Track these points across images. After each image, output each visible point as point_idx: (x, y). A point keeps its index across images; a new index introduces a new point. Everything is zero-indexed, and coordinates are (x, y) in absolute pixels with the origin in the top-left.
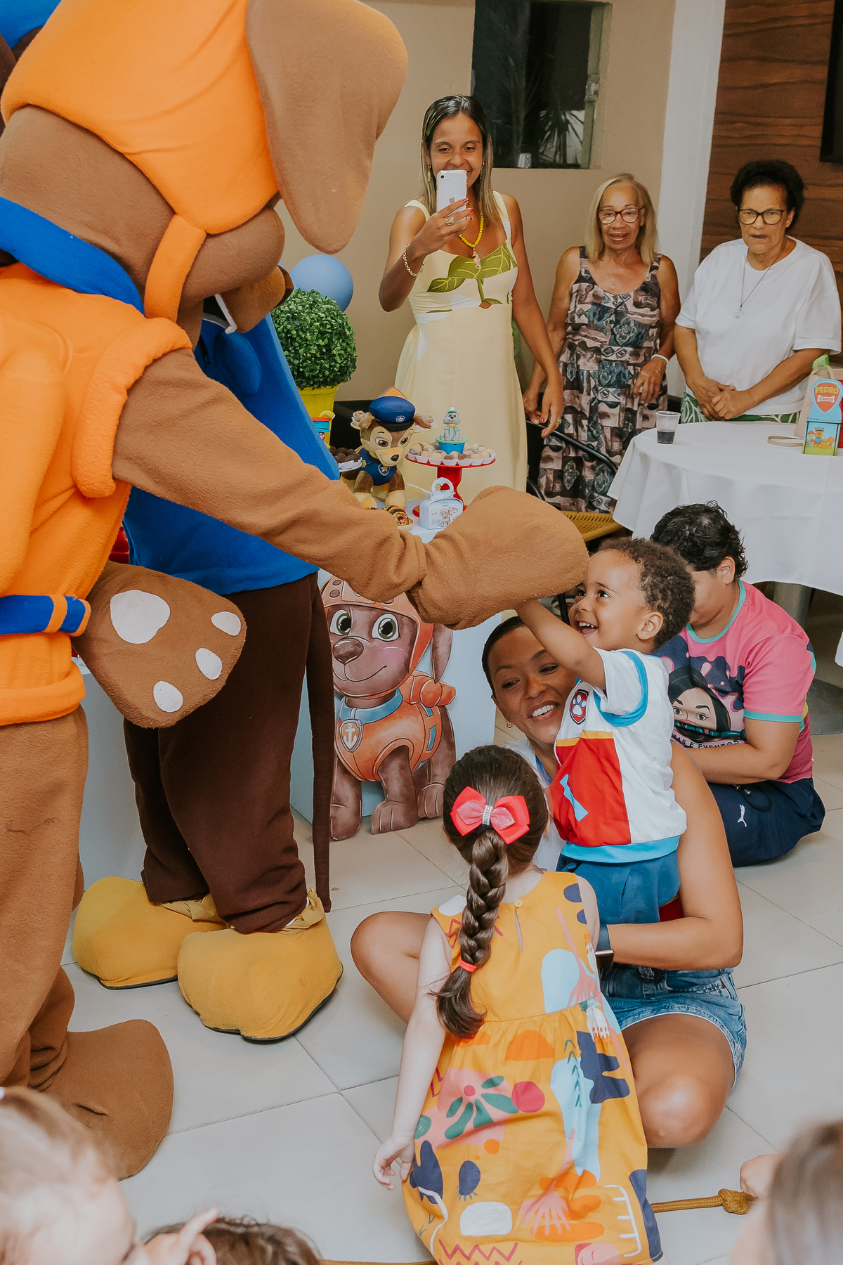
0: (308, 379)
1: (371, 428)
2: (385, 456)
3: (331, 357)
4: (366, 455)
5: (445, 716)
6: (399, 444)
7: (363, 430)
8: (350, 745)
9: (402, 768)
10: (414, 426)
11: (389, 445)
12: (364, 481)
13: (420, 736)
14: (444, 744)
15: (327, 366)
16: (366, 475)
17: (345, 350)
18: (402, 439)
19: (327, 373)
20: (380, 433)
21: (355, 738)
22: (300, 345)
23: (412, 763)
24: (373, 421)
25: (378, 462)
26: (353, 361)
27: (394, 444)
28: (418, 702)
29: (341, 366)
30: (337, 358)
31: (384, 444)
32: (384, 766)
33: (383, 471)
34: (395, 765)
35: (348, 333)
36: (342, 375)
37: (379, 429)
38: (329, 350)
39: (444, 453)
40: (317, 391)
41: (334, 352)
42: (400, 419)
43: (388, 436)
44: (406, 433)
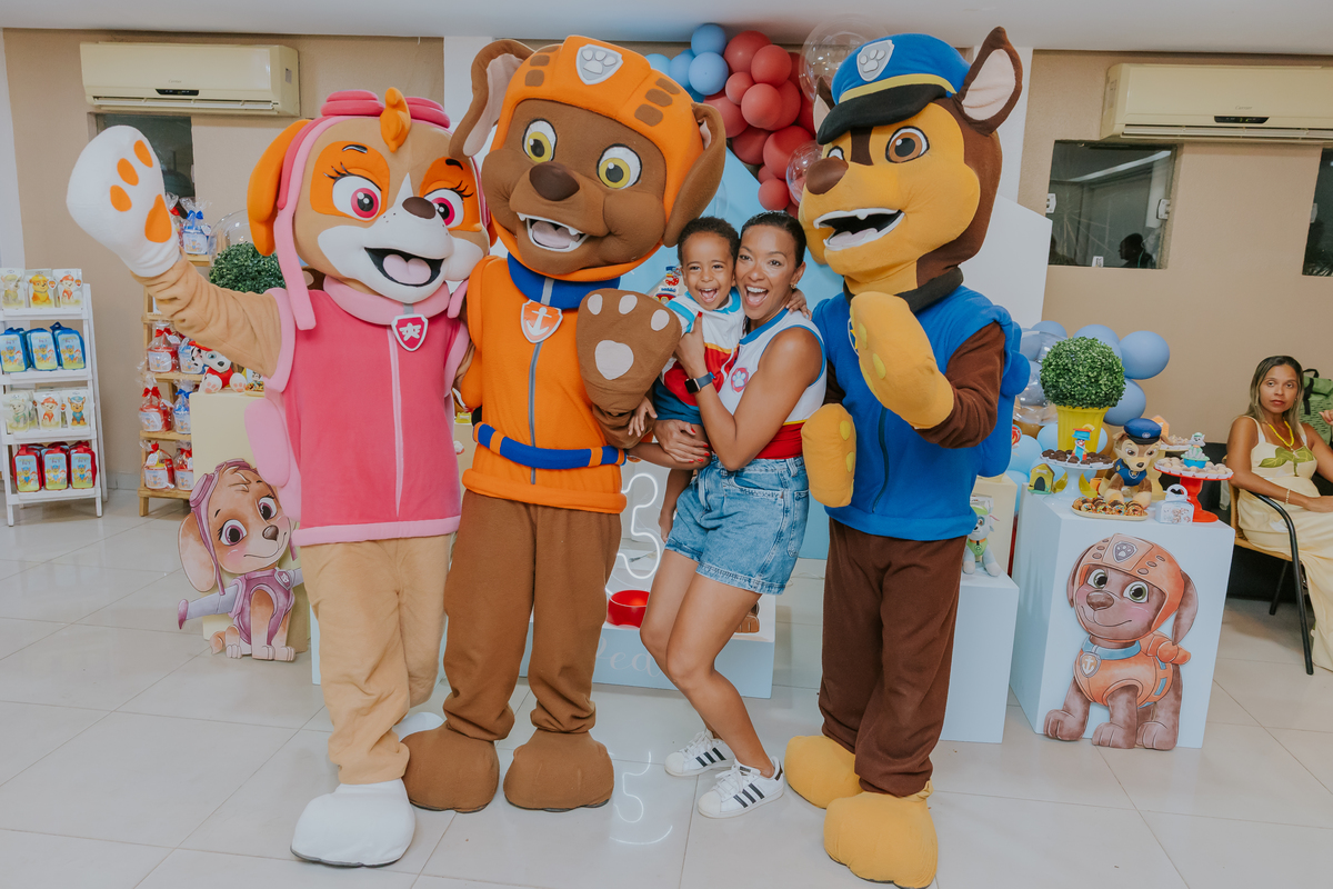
0: (1078, 400)
2: (1132, 462)
3: (1098, 386)
5: (1177, 673)
6: (1145, 455)
8: (1087, 672)
9: (1129, 702)
10: (1159, 443)
11: (1137, 455)
12: (1116, 481)
13: (1151, 682)
14: (1171, 694)
16: (1118, 478)
18: (1149, 451)
19: (1094, 397)
20: (1129, 444)
21: (1093, 668)
22: (1074, 375)
23: (1139, 701)
24: (1125, 435)
27: (1141, 453)
28: (1153, 655)
30: (1103, 387)
31: (1132, 453)
32: (1113, 695)
33: (1133, 476)
34: (1123, 699)
37: (1129, 441)
38: (1097, 381)
39: (1185, 467)
40: (1085, 411)
42: (1146, 436)
43: (1135, 447)
44: (1152, 447)
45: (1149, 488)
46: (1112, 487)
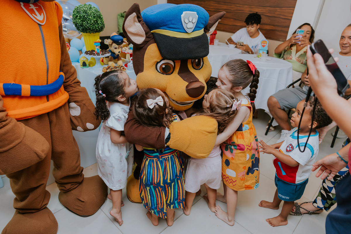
0: (92, 30)
1: (112, 44)
2: (117, 52)
3: (98, 24)
4: (111, 51)
6: (120, 48)
7: (110, 45)
10: (123, 43)
11: (117, 49)
12: (111, 58)
15: (97, 26)
16: (111, 57)
17: (102, 22)
18: (121, 47)
19: (97, 28)
22: (88, 20)
24: (112, 42)
25: (114, 53)
26: (104, 25)
27: (119, 48)
29: (101, 27)
30: (100, 24)
31: (116, 48)
33: (116, 56)
35: (102, 17)
36: (101, 29)
37: (114, 44)
38: (97, 22)
40: (95, 34)
41: (99, 22)
42: (120, 41)
43: (117, 46)
44: (122, 45)
45: (121, 59)
46: (110, 61)
